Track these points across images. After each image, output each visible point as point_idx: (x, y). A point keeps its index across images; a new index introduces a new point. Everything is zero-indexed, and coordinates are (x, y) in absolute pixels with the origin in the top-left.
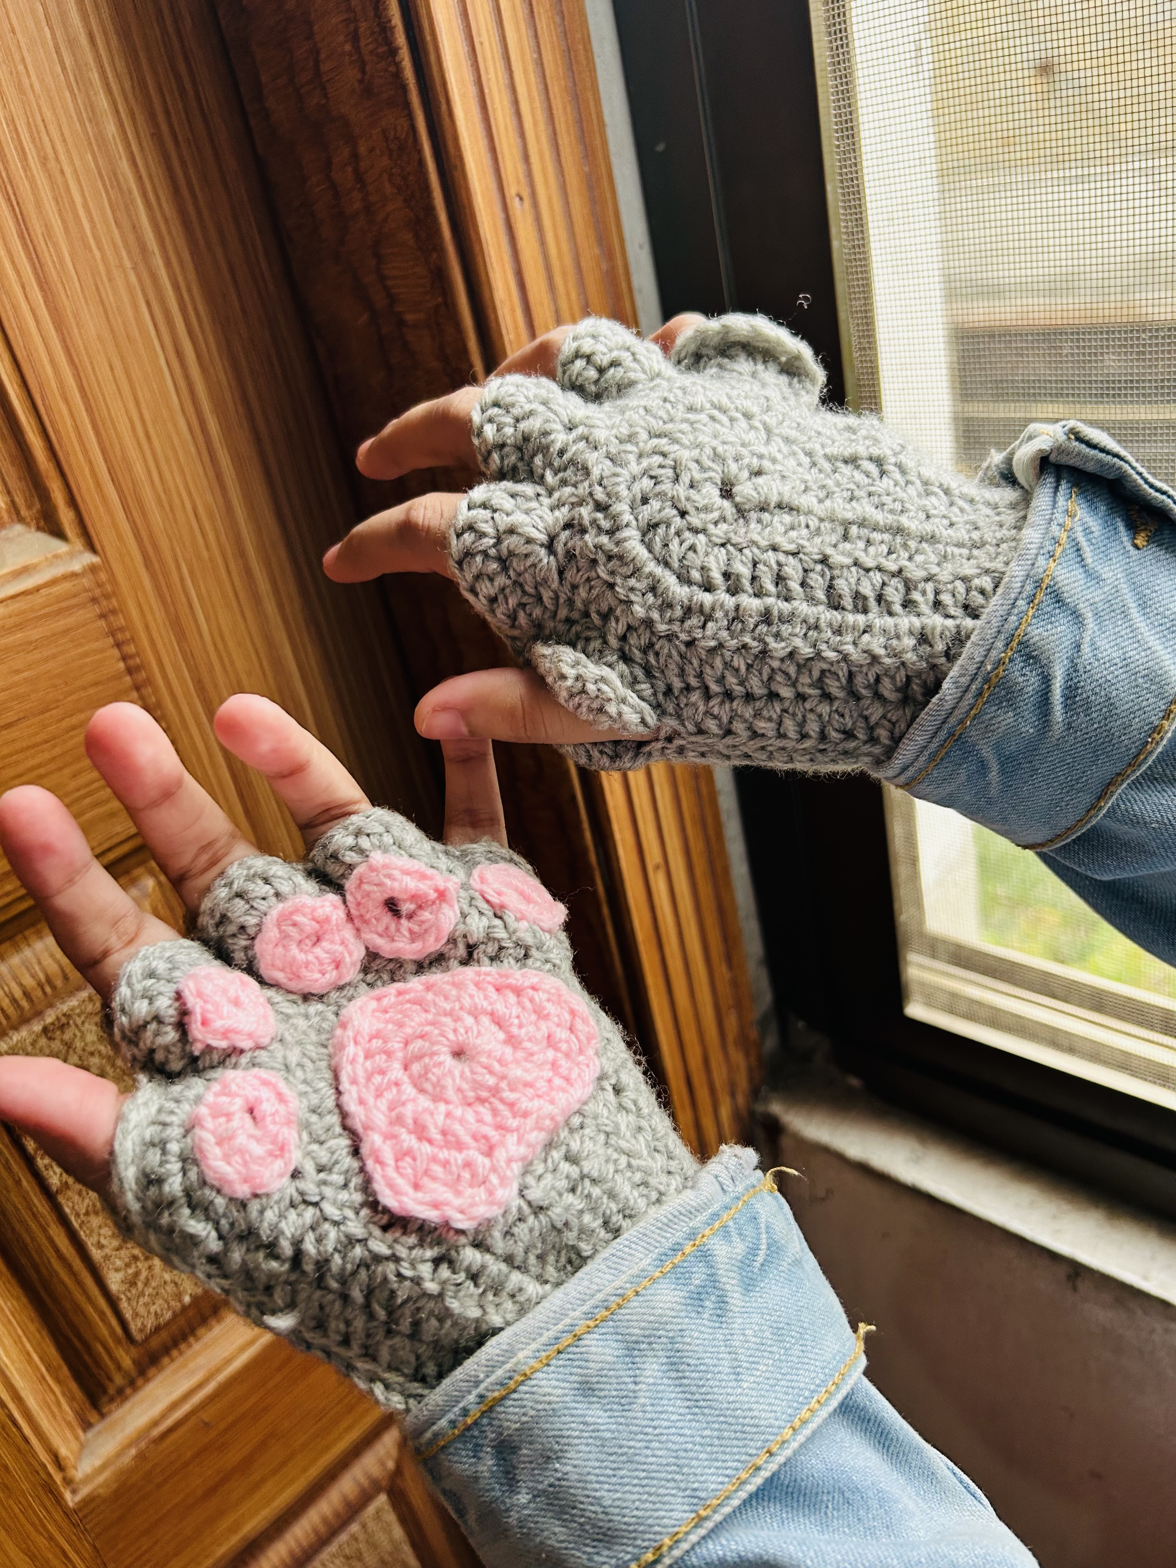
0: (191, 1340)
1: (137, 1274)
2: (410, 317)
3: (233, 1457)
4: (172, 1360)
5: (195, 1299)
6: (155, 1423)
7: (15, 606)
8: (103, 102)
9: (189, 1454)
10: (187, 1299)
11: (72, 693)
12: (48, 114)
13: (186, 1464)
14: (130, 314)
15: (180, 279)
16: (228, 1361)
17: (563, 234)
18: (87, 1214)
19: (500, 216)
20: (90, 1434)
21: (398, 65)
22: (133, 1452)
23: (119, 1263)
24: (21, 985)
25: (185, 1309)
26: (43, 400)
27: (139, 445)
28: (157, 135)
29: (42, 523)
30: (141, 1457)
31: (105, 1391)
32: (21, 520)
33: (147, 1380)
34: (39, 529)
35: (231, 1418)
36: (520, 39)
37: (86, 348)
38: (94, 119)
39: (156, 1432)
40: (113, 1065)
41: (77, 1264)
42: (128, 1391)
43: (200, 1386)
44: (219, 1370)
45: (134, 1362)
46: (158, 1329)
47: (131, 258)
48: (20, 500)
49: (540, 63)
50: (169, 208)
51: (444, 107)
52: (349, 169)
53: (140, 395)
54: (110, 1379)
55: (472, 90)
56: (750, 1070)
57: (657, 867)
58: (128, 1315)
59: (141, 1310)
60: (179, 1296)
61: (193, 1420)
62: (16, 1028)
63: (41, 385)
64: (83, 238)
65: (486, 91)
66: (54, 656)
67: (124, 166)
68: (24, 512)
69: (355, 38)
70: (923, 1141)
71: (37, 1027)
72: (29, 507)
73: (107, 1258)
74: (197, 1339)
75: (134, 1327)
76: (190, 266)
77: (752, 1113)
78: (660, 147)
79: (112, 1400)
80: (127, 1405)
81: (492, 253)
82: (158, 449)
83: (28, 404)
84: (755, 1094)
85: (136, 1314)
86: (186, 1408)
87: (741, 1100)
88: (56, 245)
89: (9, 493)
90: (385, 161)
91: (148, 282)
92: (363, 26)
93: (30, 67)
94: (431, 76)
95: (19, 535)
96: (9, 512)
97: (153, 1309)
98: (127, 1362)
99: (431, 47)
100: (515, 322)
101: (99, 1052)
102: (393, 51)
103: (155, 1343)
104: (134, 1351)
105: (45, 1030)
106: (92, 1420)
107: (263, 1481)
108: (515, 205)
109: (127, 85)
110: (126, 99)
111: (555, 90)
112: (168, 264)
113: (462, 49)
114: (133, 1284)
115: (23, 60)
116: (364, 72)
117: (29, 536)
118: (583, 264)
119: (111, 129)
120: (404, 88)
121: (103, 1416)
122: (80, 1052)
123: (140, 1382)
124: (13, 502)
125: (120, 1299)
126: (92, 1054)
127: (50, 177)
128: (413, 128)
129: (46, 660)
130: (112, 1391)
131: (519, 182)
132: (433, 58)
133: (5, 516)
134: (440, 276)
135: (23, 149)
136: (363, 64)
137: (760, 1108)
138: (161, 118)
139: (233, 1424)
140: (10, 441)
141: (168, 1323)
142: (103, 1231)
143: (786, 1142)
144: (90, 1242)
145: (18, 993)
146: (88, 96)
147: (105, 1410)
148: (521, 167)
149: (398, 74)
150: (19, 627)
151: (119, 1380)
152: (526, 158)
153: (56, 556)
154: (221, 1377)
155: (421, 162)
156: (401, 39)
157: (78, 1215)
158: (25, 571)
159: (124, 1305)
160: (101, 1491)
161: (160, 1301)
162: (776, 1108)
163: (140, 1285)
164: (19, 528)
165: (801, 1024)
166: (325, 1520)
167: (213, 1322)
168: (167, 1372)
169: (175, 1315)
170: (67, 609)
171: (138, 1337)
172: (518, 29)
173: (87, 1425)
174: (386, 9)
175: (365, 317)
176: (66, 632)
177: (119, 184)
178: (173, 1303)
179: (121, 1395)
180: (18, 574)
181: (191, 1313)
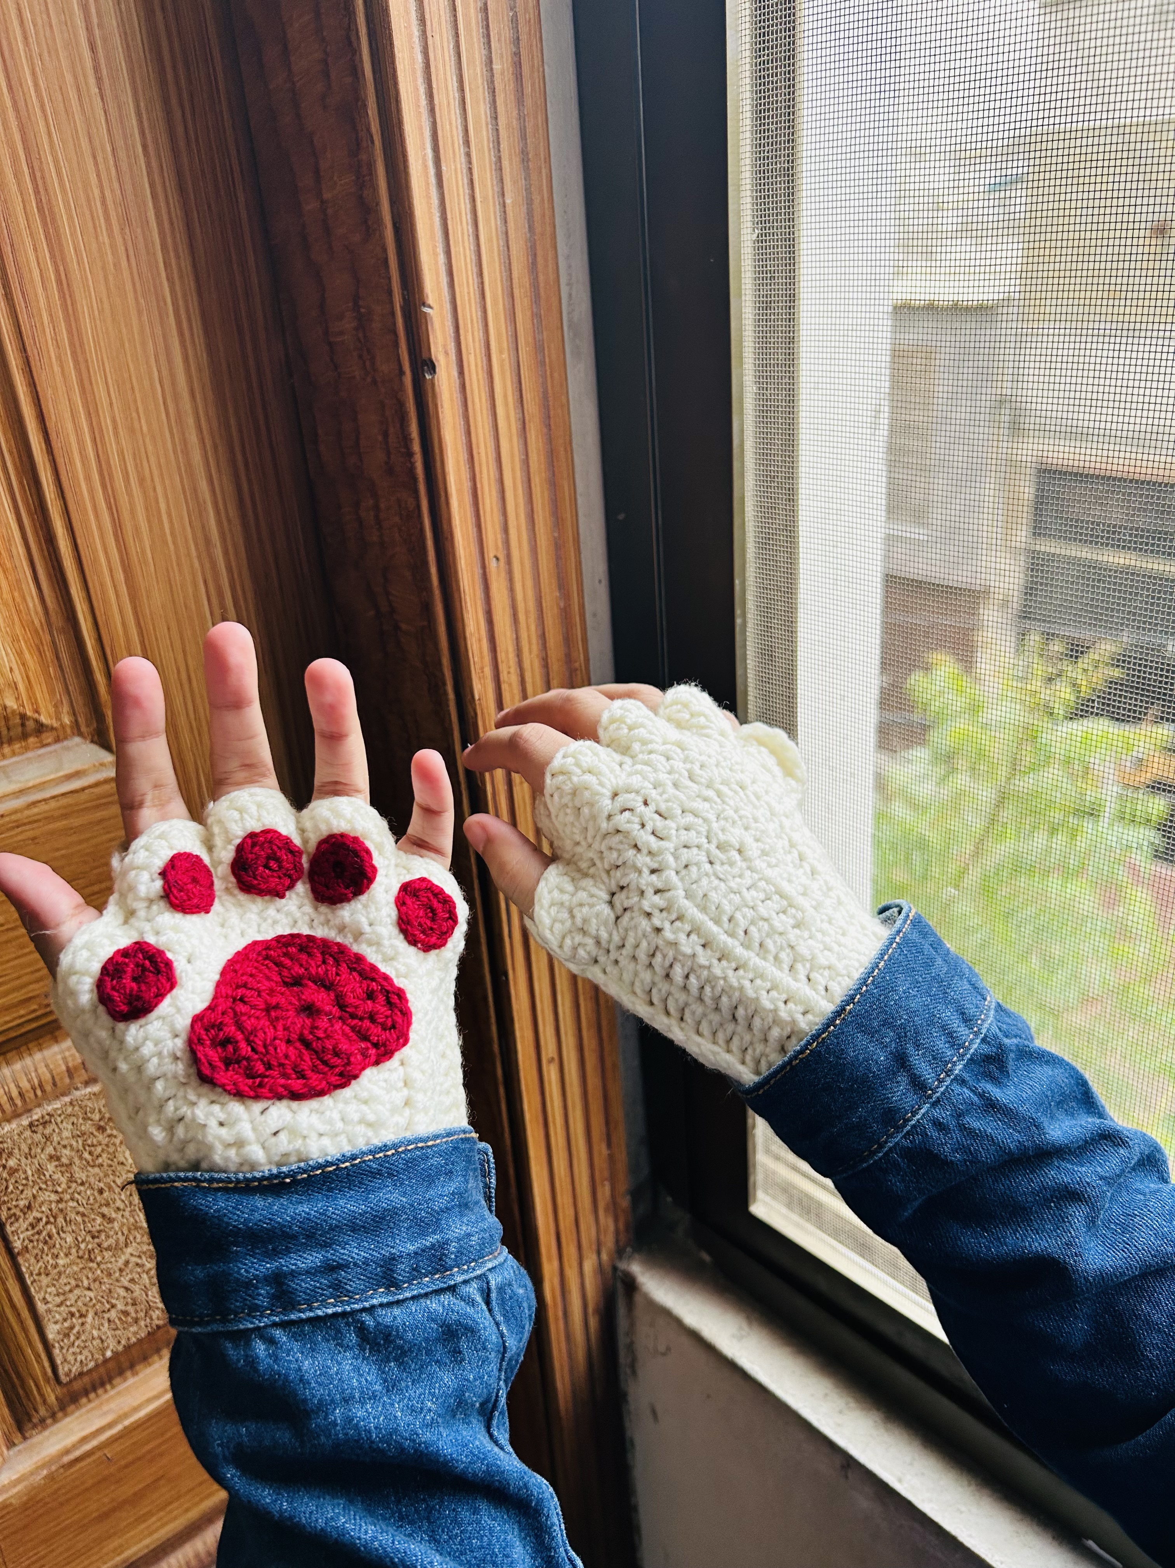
0: (108, 1387)
1: (72, 1328)
2: (404, 626)
3: (127, 1490)
4: (89, 1401)
5: (116, 1354)
6: (67, 1452)
7: (64, 801)
8: (193, 438)
9: (90, 1482)
10: (109, 1354)
11: (96, 868)
12: (150, 448)
13: (87, 1489)
14: (190, 590)
15: (233, 564)
16: (136, 1409)
17: (529, 583)
18: (39, 1274)
19: (478, 571)
20: (11, 1452)
21: (413, 464)
22: (45, 1472)
23: (58, 1316)
24: (18, 1086)
25: (106, 1361)
26: (112, 650)
27: (181, 685)
28: (233, 462)
29: (96, 738)
30: (51, 1477)
31: (30, 1420)
32: (80, 734)
33: (66, 1415)
34: (92, 742)
35: (131, 1458)
36: (512, 447)
37: (151, 614)
38: (186, 452)
39: (66, 1459)
40: (81, 1158)
41: (25, 1314)
42: (49, 1421)
43: (110, 1426)
44: (126, 1416)
45: (57, 1398)
46: (81, 1374)
47: (197, 549)
48: (81, 720)
49: (526, 462)
50: (233, 512)
51: (443, 498)
52: (372, 513)
53: (188, 648)
54: (37, 1411)
55: (467, 485)
56: (617, 1232)
57: (551, 1060)
58: (59, 1360)
59: (71, 1358)
60: (103, 1350)
61: (99, 1454)
62: (9, 1121)
63: (112, 640)
64: (164, 534)
65: (479, 486)
66: (87, 840)
67: (203, 485)
68: (84, 729)
69: (386, 435)
70: (749, 1320)
71: (25, 1122)
72: (88, 726)
73: (49, 1311)
74: (113, 1387)
75: (61, 1372)
76: (243, 555)
77: (615, 1269)
78: (621, 517)
79: (35, 1426)
80: (46, 1433)
81: (468, 600)
82: (196, 690)
83: (100, 653)
84: (620, 1252)
85: (65, 1360)
86: (94, 1443)
87: (605, 1257)
88: (141, 541)
89: (74, 714)
90: (397, 519)
91: (207, 566)
92: (391, 430)
93: (142, 415)
94: (436, 476)
95: (77, 745)
96: (72, 727)
97: (79, 1358)
98: (52, 1398)
99: (438, 458)
100: (480, 648)
101: (71, 1146)
102: (410, 454)
103: (77, 1386)
104: (58, 1389)
105: (31, 1125)
106: (16, 1441)
107: (150, 1514)
108: (492, 565)
109: (215, 424)
110: (213, 437)
111: (536, 481)
112: (226, 553)
113: (463, 456)
114: (67, 1335)
115: (137, 409)
116: (389, 458)
117: (84, 746)
118: (544, 605)
119: (197, 456)
120: (415, 479)
121: (25, 1438)
122: (55, 1144)
123: (60, 1415)
124: (76, 721)
125: (54, 1347)
126: (65, 1147)
127: (145, 493)
128: (418, 507)
129: (80, 842)
130: (35, 1420)
131: (497, 549)
132: (438, 464)
133: (69, 731)
134: (427, 608)
135: (127, 473)
136: (389, 454)
137: (622, 1265)
138: (238, 449)
139: (132, 1463)
140: (82, 678)
141: (90, 1371)
142: (49, 1290)
143: (638, 1298)
144: (37, 1297)
145: (15, 1093)
146: (183, 434)
147: (27, 1435)
148: (500, 537)
149: (412, 470)
150: (65, 816)
151: (43, 1412)
152: (506, 529)
153: (102, 765)
154: (127, 1423)
155: (422, 530)
156: (416, 447)
157: (31, 1274)
158: (77, 774)
159: (56, 1351)
160: (13, 1501)
161: (86, 1352)
162: (636, 1269)
163: (72, 1338)
164: (77, 739)
165: (669, 1199)
166: (197, 1556)
167: (128, 1373)
168: (84, 1410)
169: (97, 1366)
170: (105, 804)
171: (64, 1379)
172: (511, 440)
173: (10, 1444)
174: (409, 426)
175: (372, 613)
176: (101, 821)
177: (197, 498)
178: (96, 1356)
179: (42, 1424)
180: (69, 777)
181: (110, 1365)
